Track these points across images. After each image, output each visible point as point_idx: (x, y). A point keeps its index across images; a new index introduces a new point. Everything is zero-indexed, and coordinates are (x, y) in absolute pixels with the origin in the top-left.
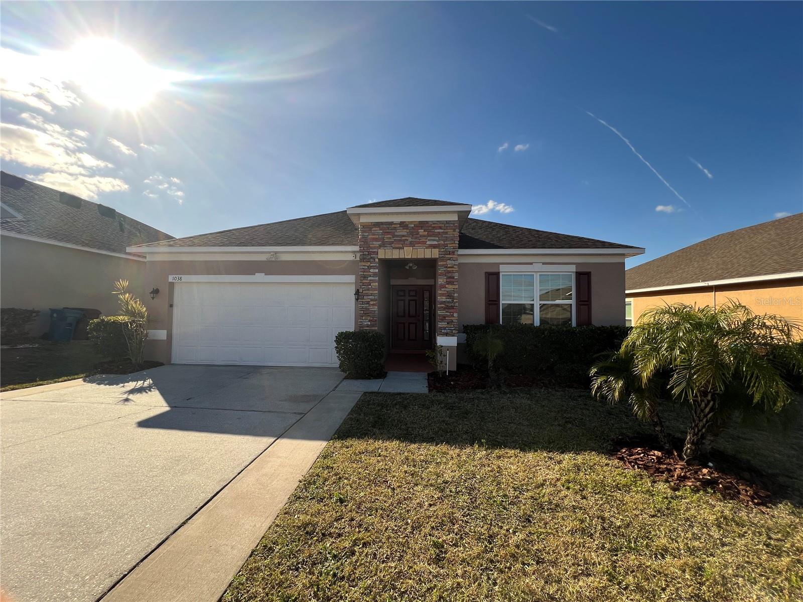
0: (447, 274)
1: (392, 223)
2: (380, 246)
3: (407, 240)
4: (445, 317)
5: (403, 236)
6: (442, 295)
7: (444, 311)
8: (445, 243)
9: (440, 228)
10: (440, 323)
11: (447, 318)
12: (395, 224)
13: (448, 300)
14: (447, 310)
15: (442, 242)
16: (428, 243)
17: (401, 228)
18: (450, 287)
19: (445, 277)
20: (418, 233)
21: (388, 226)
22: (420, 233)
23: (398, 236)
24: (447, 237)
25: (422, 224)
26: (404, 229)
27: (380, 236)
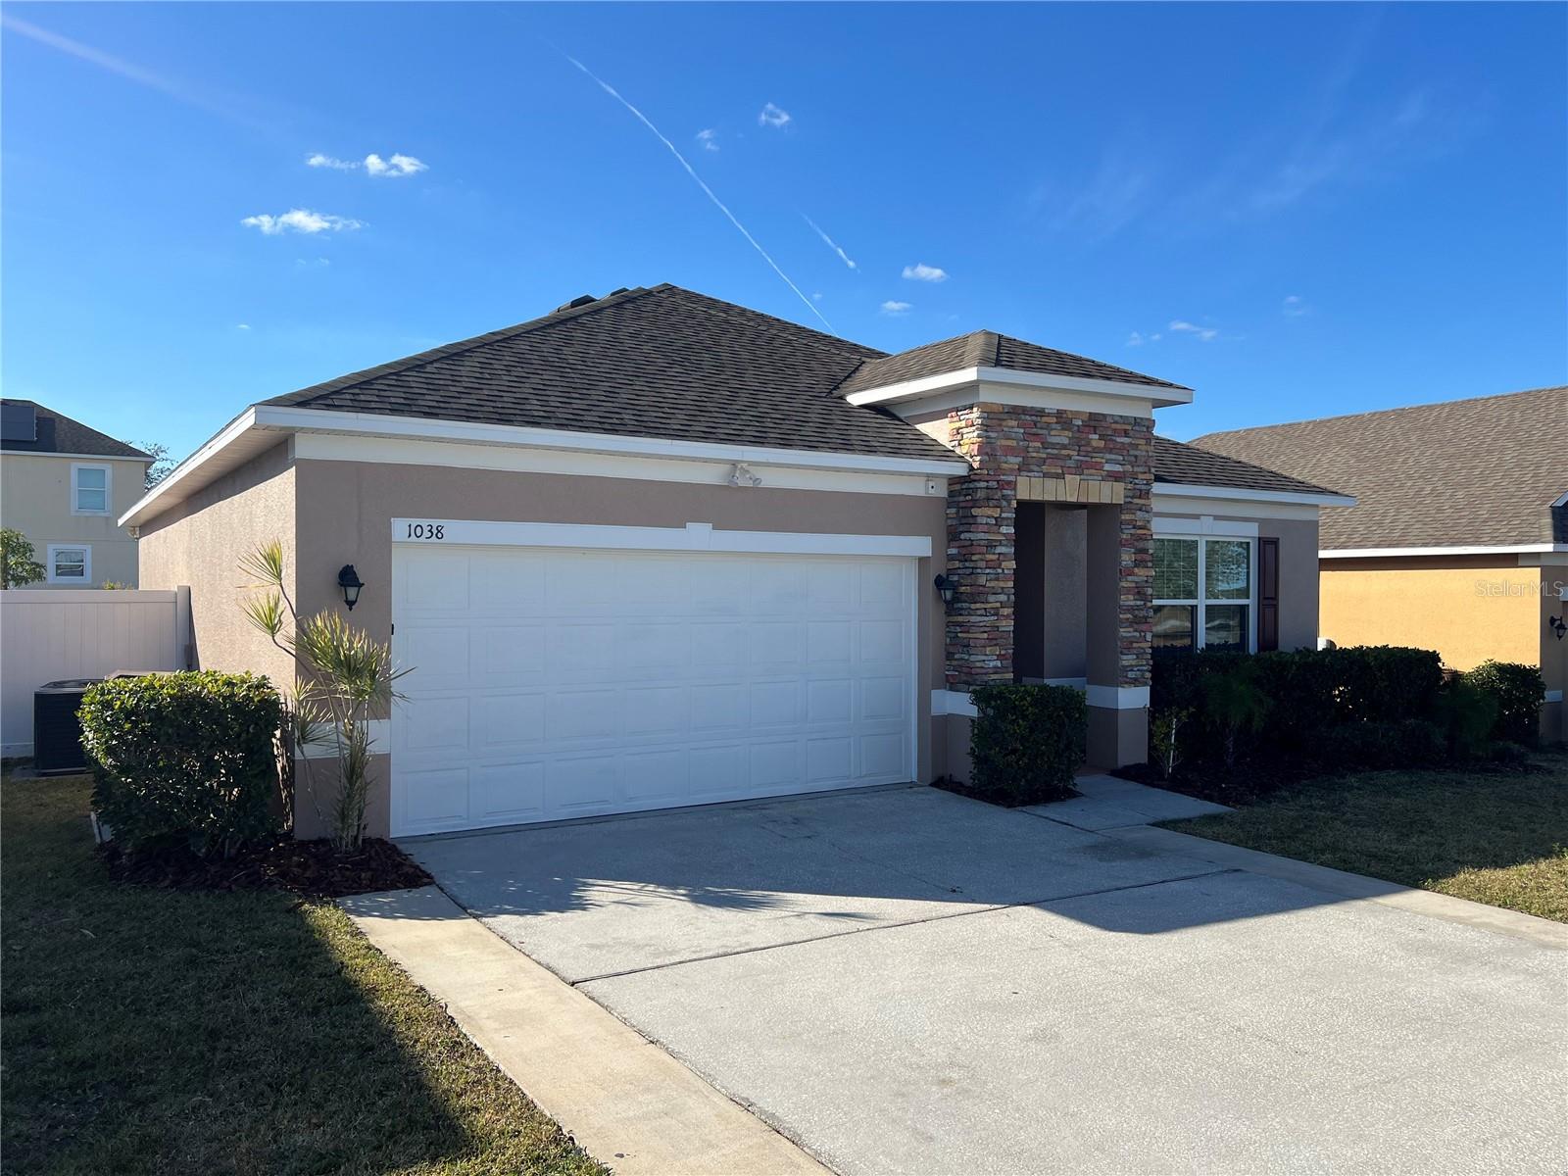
0: (1136, 543)
1: (1041, 413)
2: (1021, 469)
3: (1069, 457)
4: (1132, 643)
5: (1064, 447)
6: (1128, 591)
7: (1131, 629)
8: (1136, 469)
9: (1126, 433)
10: (1125, 657)
11: (1135, 645)
12: (1049, 415)
13: (1139, 603)
14: (1136, 626)
15: (1129, 468)
16: (1107, 467)
17: (1058, 427)
18: (1142, 573)
19: (1133, 550)
20: (1088, 444)
21: (1034, 418)
22: (1094, 444)
23: (1053, 446)
24: (1136, 457)
25: (1094, 421)
26: (1063, 429)
27: (1021, 443)
